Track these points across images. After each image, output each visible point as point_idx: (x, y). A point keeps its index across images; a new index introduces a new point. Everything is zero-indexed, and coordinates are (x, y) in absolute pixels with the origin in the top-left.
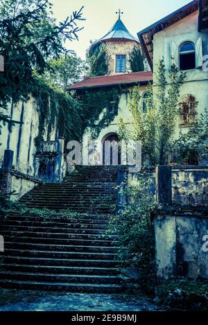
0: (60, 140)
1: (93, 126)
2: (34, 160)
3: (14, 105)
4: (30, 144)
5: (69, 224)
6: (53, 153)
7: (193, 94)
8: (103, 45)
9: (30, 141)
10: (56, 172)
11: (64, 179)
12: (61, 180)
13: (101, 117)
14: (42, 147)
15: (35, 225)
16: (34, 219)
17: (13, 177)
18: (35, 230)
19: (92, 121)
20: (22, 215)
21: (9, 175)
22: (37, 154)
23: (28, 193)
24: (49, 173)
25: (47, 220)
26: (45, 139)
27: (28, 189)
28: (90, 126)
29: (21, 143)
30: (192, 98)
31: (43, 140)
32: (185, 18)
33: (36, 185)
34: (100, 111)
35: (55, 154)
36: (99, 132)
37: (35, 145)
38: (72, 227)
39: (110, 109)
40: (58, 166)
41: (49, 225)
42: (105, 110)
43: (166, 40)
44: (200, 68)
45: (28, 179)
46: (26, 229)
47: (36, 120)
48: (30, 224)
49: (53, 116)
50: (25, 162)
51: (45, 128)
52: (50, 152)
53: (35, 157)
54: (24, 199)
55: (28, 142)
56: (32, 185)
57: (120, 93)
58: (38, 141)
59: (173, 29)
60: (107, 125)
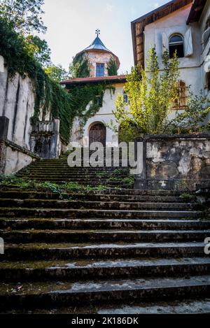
0: (56, 120)
1: (81, 116)
2: (30, 138)
3: (9, 79)
4: (26, 122)
5: (102, 203)
6: (49, 132)
7: (183, 80)
9: (26, 120)
10: (52, 150)
11: (60, 157)
12: (57, 158)
13: (88, 108)
14: (38, 126)
15: (47, 205)
16: (43, 196)
17: (9, 148)
18: (48, 215)
19: (80, 112)
20: (24, 189)
21: (4, 145)
22: (33, 133)
23: (25, 167)
24: (45, 152)
25: (65, 197)
26: (41, 120)
27: (26, 164)
28: (78, 115)
29: (17, 119)
30: (182, 84)
31: (38, 120)
32: (173, 13)
33: (34, 160)
34: (87, 104)
35: (51, 133)
36: (86, 120)
37: (31, 124)
38: (106, 207)
39: (95, 102)
40: (54, 144)
41: (69, 205)
42: (91, 102)
43: (156, 32)
44: (189, 56)
45: (25, 153)
46: (32, 214)
47: (32, 101)
48: (38, 205)
49: (47, 101)
50: (21, 140)
51: (41, 110)
52: (46, 131)
53: (31, 136)
54: (21, 174)
55: (24, 120)
56: (30, 159)
57: (104, 89)
58: (34, 121)
59: (163, 22)
60: (93, 115)
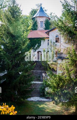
8: (36, 18)
13: (36, 46)
19: (34, 47)
60: (38, 49)
